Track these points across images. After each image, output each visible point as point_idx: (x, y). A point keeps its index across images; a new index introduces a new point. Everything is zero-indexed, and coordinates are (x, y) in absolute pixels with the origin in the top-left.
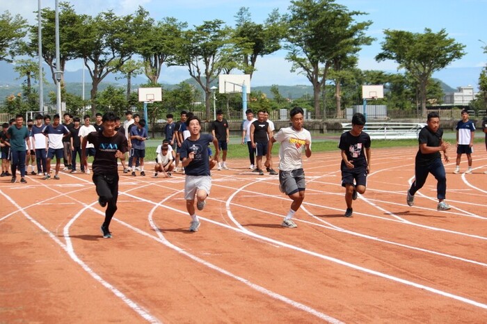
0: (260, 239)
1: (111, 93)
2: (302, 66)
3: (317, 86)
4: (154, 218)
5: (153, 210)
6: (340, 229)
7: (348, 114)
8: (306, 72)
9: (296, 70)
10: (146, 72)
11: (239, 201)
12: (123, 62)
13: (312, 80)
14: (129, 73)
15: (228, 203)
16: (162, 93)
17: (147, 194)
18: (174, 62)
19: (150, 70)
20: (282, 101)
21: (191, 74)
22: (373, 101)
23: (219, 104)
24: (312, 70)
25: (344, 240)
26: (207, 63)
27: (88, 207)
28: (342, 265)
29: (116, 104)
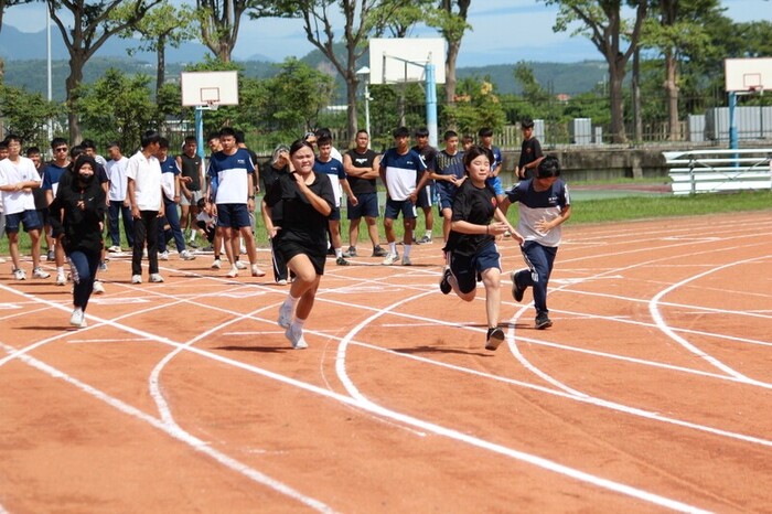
0: (388, 419)
1: (116, 86)
2: (581, 15)
3: (616, 63)
4: (163, 377)
5: (166, 360)
6: (579, 396)
7: (692, 129)
8: (591, 31)
9: (568, 25)
10: (204, 35)
11: (374, 336)
12: (144, 10)
13: (603, 48)
14: (162, 36)
15: (345, 342)
16: (240, 85)
17: (166, 323)
18: (269, 9)
19: (211, 29)
20: (542, 99)
21: (310, 37)
22: (750, 98)
23: (378, 110)
24: (606, 24)
25: (578, 418)
26: (348, 10)
27: (15, 353)
28: (550, 471)
29: (129, 111)
